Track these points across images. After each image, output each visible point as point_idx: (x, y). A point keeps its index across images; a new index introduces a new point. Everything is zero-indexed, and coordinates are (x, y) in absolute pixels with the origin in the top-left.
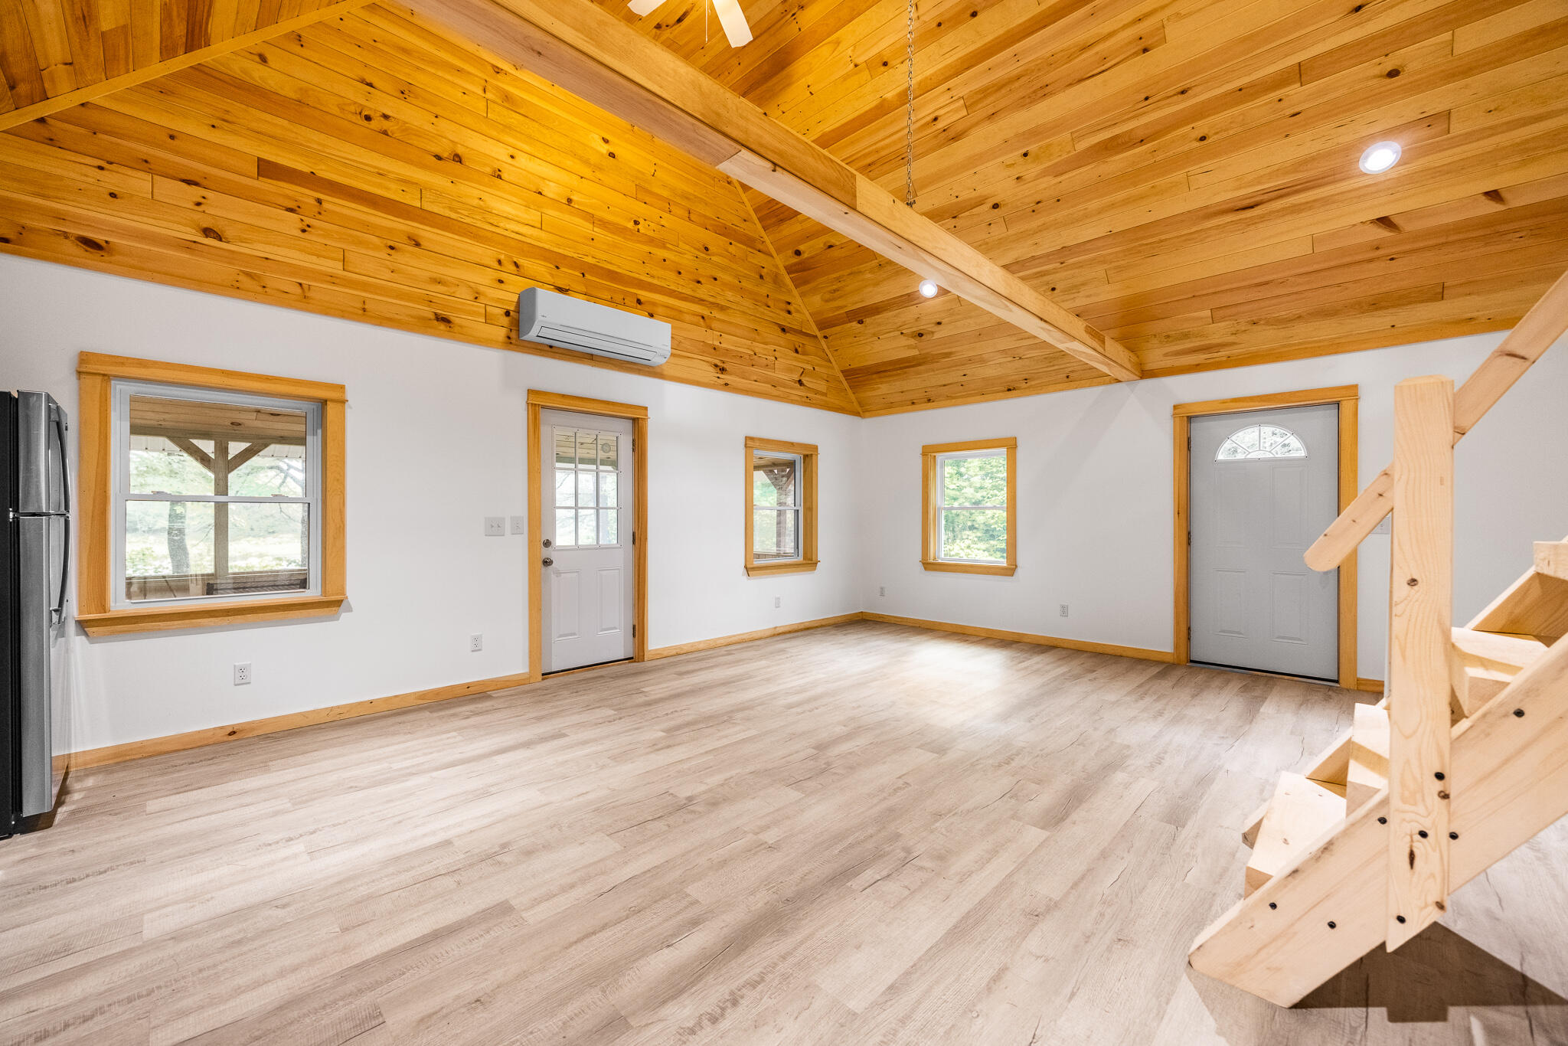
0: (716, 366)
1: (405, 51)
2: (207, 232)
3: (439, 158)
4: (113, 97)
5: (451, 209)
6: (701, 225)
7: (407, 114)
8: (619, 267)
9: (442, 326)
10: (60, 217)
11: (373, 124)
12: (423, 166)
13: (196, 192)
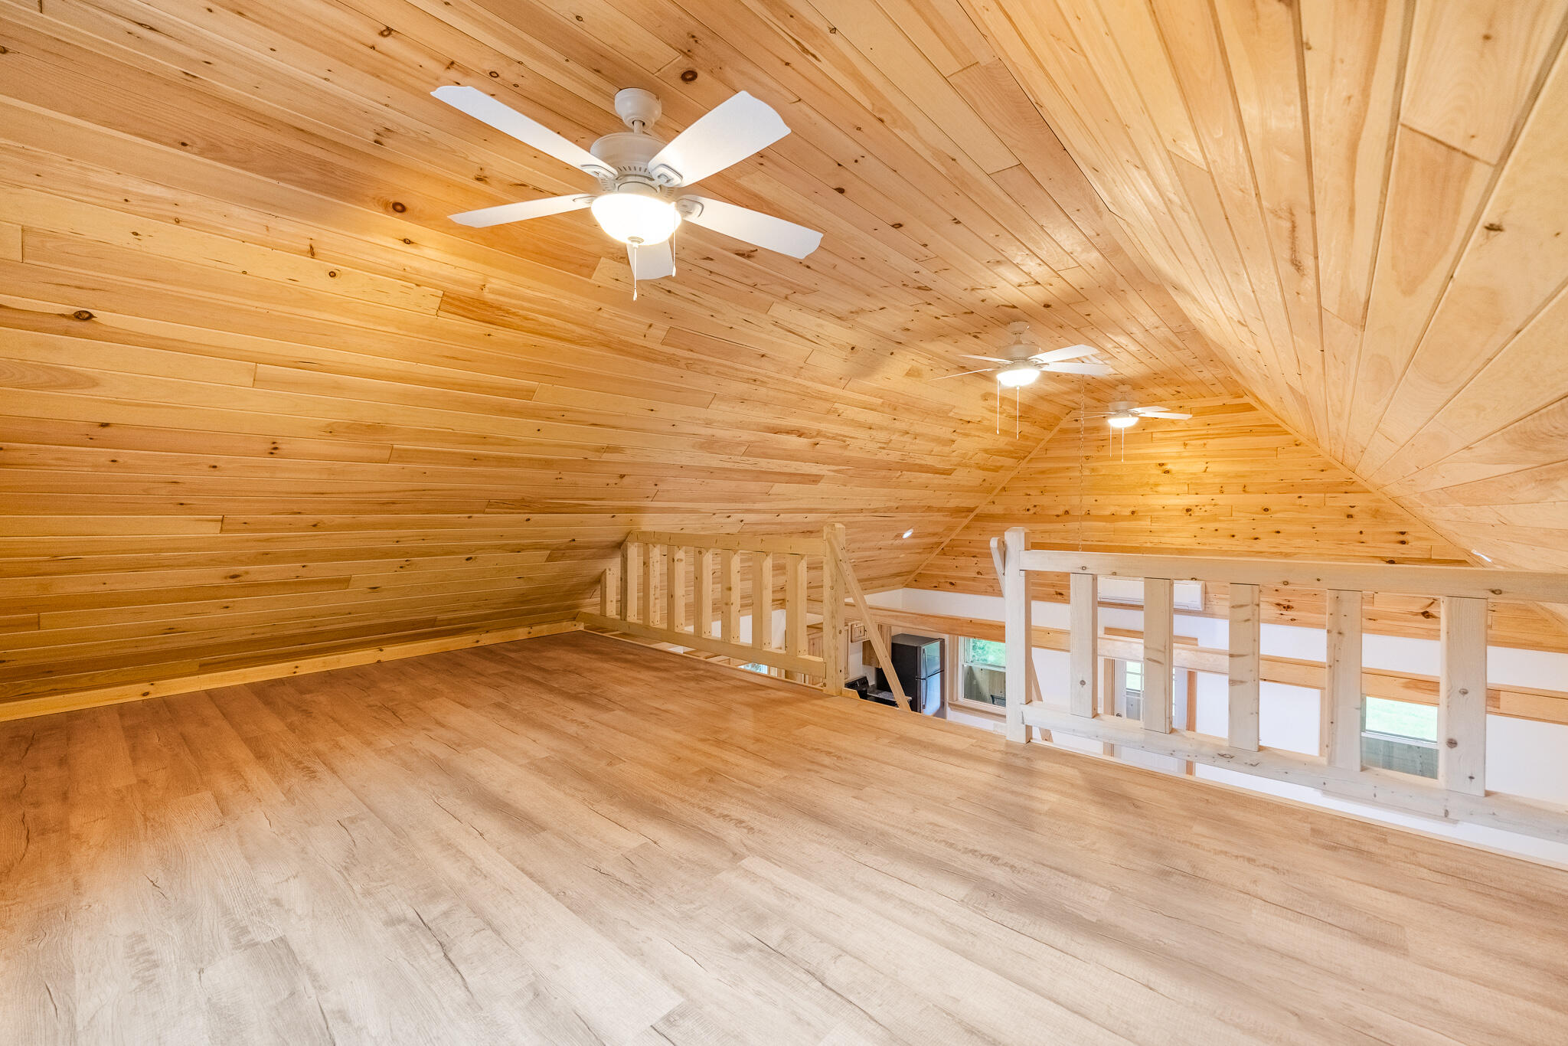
0: (1279, 605)
1: (1043, 472)
2: (978, 573)
3: (1058, 516)
4: (957, 535)
5: (1063, 539)
6: (1259, 492)
7: (1044, 500)
8: (1172, 544)
9: (1059, 597)
10: (946, 577)
11: (1031, 512)
12: (1051, 522)
13: (975, 559)
